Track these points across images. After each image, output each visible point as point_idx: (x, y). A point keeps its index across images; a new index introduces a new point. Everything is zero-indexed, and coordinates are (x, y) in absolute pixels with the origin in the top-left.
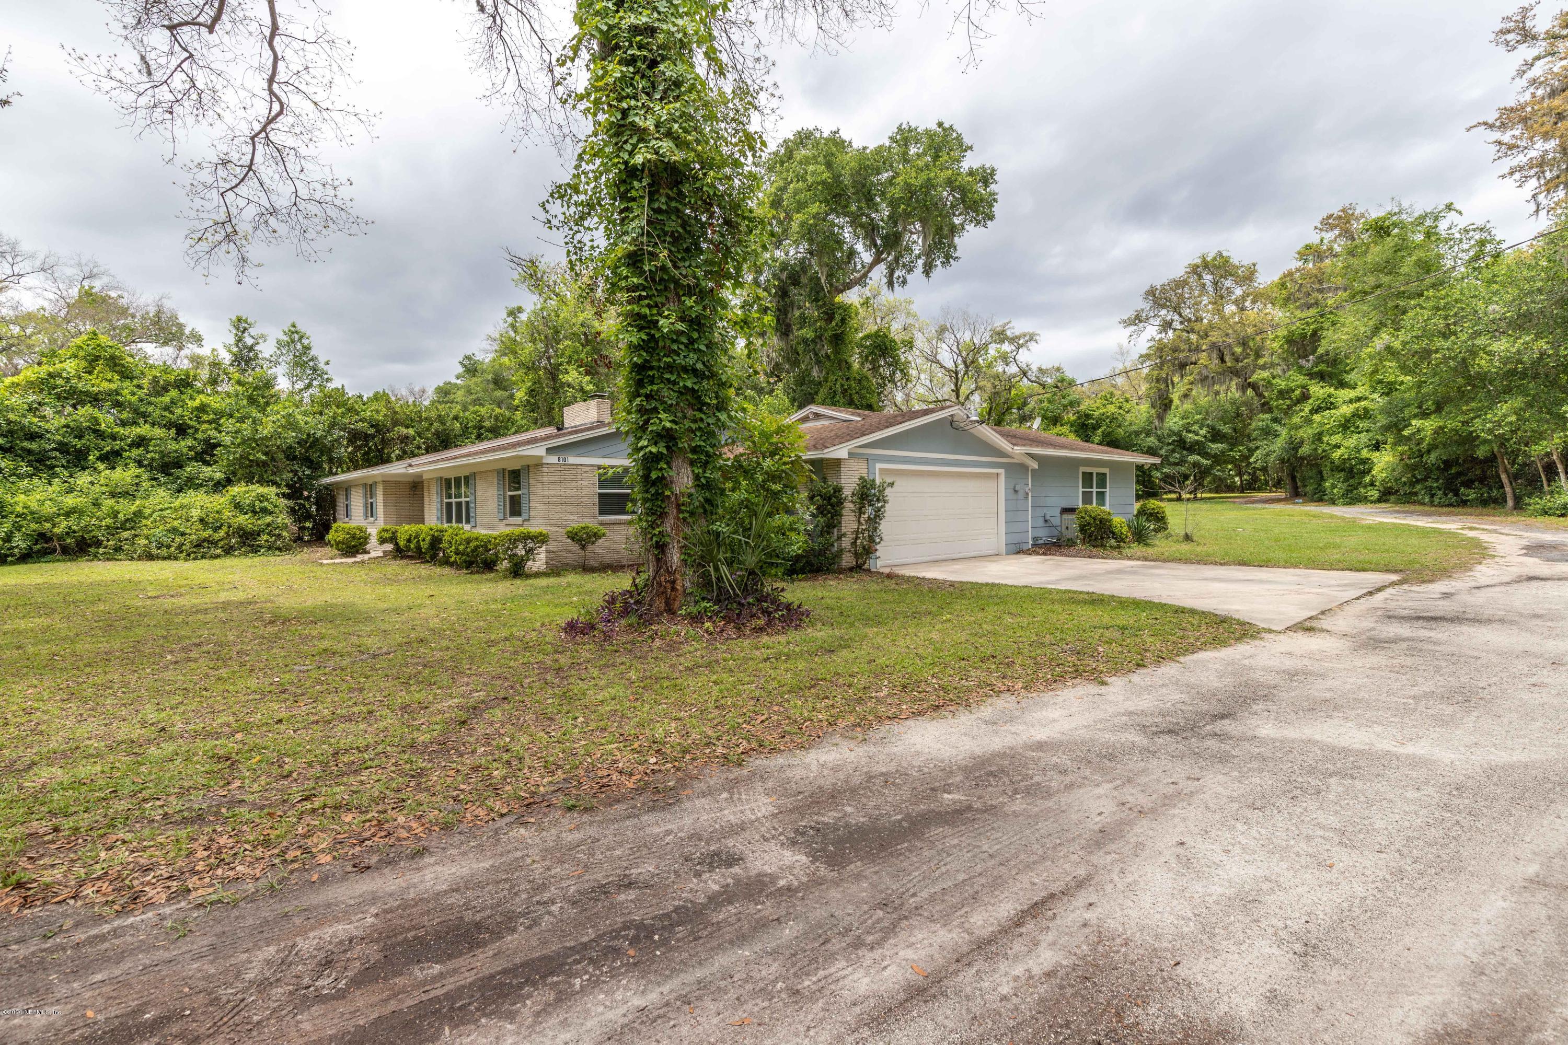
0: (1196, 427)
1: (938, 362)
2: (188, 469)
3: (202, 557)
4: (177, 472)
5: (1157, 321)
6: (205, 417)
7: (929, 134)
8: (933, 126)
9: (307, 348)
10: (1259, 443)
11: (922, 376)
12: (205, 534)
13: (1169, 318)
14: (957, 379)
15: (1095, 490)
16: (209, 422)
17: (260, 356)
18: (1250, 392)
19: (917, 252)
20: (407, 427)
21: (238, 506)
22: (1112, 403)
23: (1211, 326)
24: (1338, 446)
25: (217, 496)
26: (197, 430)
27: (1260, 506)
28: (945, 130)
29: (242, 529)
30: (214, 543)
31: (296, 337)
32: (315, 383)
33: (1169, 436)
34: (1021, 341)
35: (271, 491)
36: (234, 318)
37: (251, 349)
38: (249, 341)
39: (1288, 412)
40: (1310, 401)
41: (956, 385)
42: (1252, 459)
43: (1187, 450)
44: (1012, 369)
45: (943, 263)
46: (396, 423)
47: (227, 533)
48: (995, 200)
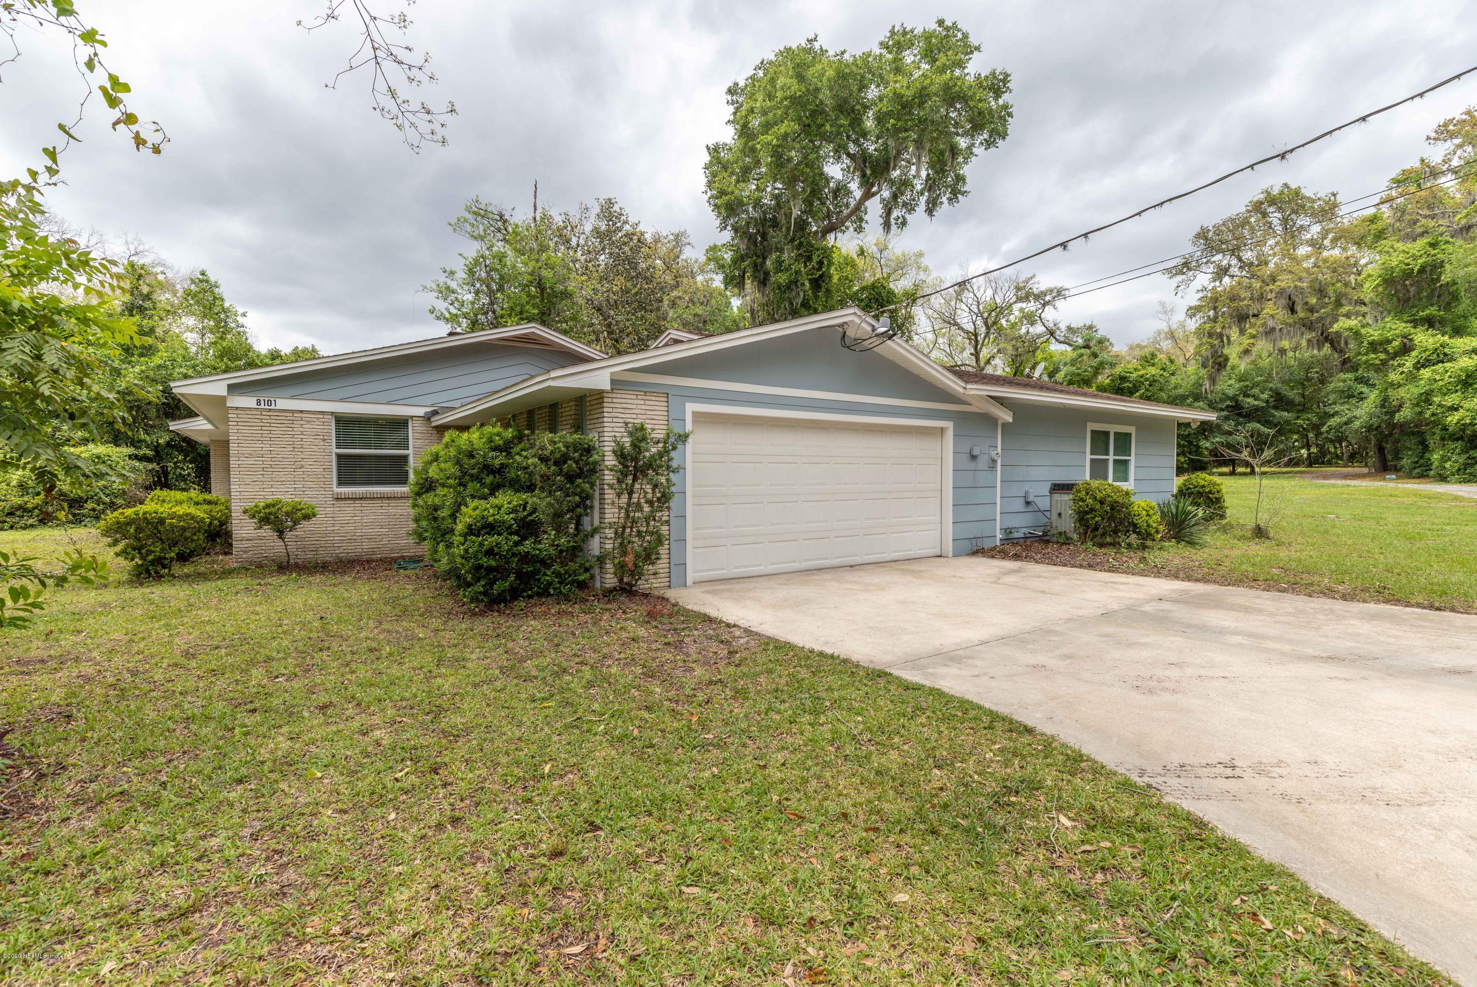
0: (1256, 391)
1: (956, 324)
5: (1211, 268)
7: (928, 36)
8: (933, 26)
10: (1337, 408)
11: (940, 340)
13: (1224, 263)
14: (977, 341)
15: (1111, 457)
18: (1327, 349)
19: (919, 187)
22: (1153, 365)
23: (1280, 270)
24: (1454, 409)
27: (1339, 482)
28: (947, 29)
33: (1222, 400)
34: (1048, 298)
35: (118, 451)
38: (146, 290)
39: (1382, 368)
40: (1414, 354)
41: (976, 349)
42: (1325, 429)
43: (1244, 417)
44: (1039, 329)
45: (950, 199)
48: (1010, 115)
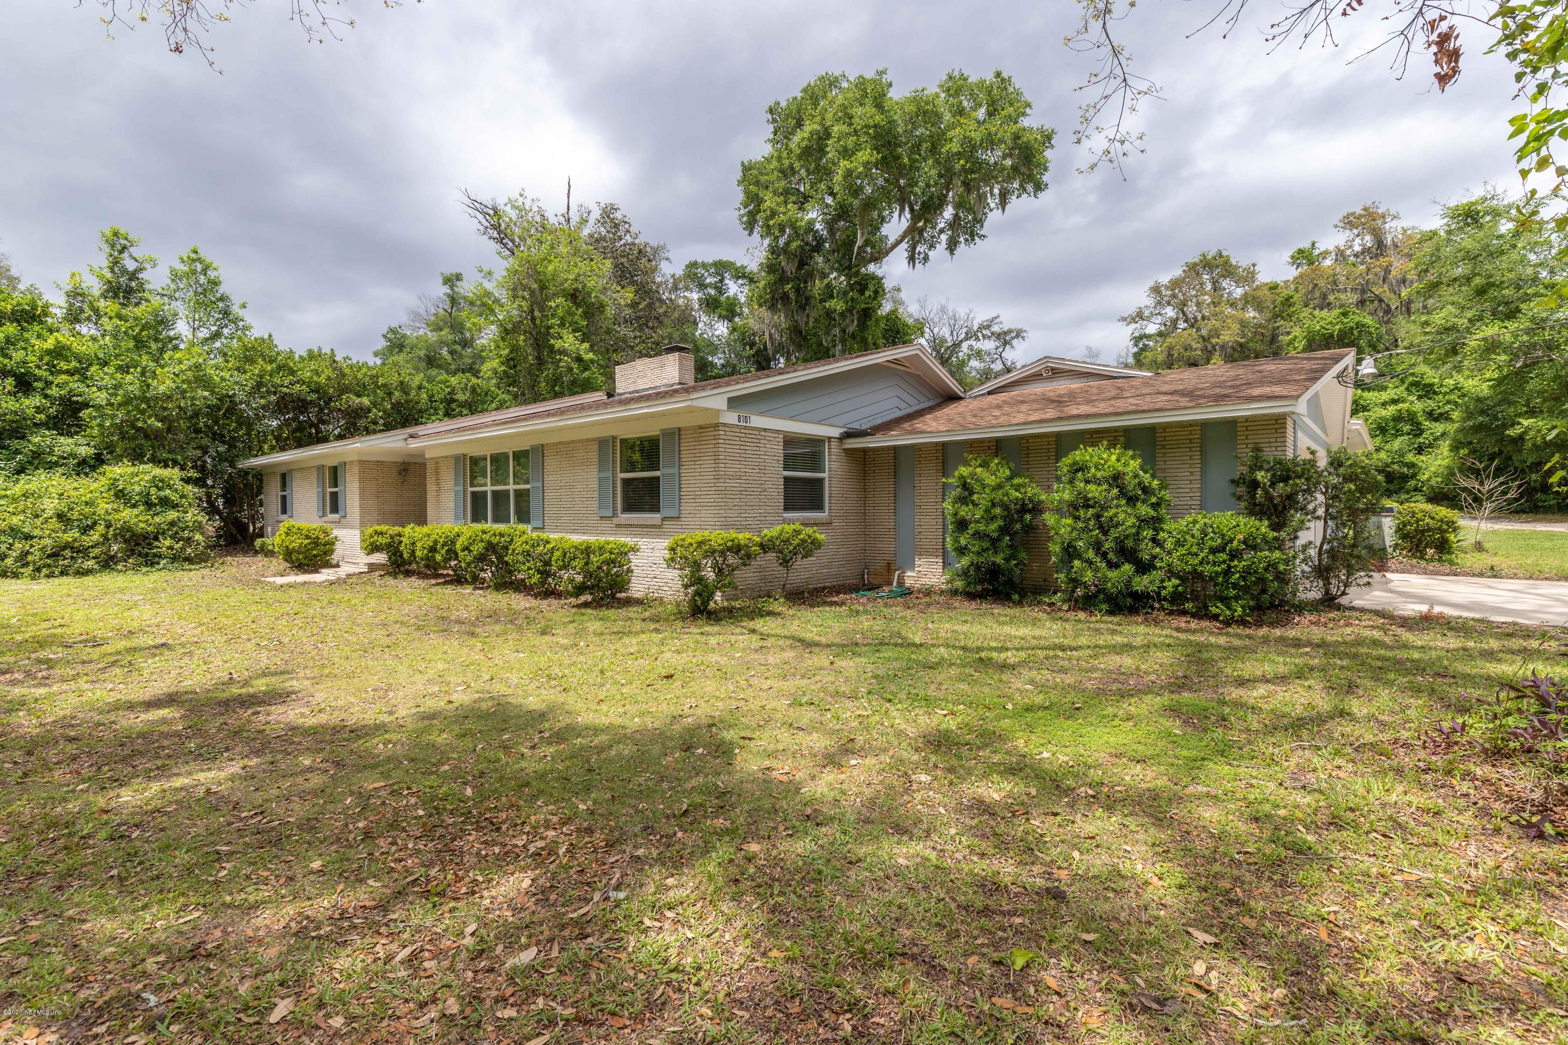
2: (36, 439)
3: (63, 573)
4: (15, 444)
6: (63, 365)
8: (989, 76)
9: (215, 283)
12: (68, 537)
16: (69, 373)
17: (147, 286)
20: (359, 396)
21: (120, 494)
25: (84, 481)
26: (48, 384)
28: (1002, 82)
29: (129, 529)
30: (83, 552)
31: (199, 267)
32: (226, 331)
34: (1008, 338)
35: (173, 473)
36: (109, 233)
37: (133, 276)
38: (131, 266)
44: (999, 366)
46: (343, 390)
47: (105, 536)
48: (1047, 168)
